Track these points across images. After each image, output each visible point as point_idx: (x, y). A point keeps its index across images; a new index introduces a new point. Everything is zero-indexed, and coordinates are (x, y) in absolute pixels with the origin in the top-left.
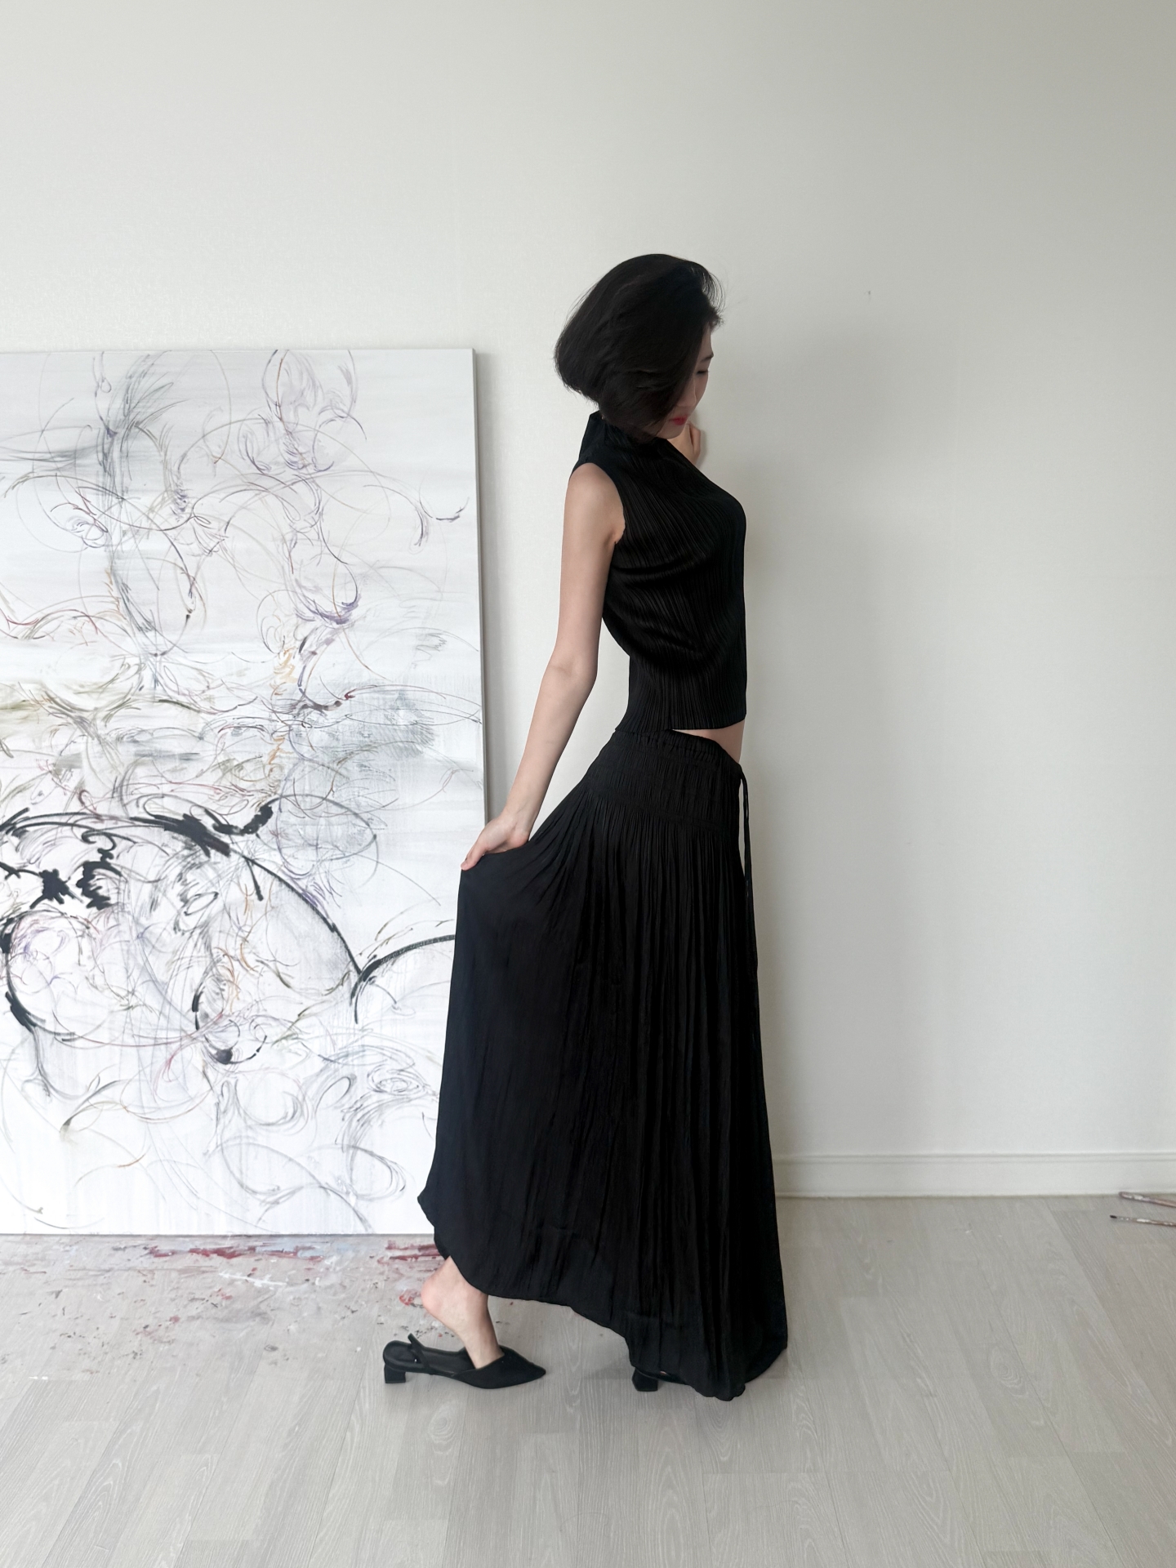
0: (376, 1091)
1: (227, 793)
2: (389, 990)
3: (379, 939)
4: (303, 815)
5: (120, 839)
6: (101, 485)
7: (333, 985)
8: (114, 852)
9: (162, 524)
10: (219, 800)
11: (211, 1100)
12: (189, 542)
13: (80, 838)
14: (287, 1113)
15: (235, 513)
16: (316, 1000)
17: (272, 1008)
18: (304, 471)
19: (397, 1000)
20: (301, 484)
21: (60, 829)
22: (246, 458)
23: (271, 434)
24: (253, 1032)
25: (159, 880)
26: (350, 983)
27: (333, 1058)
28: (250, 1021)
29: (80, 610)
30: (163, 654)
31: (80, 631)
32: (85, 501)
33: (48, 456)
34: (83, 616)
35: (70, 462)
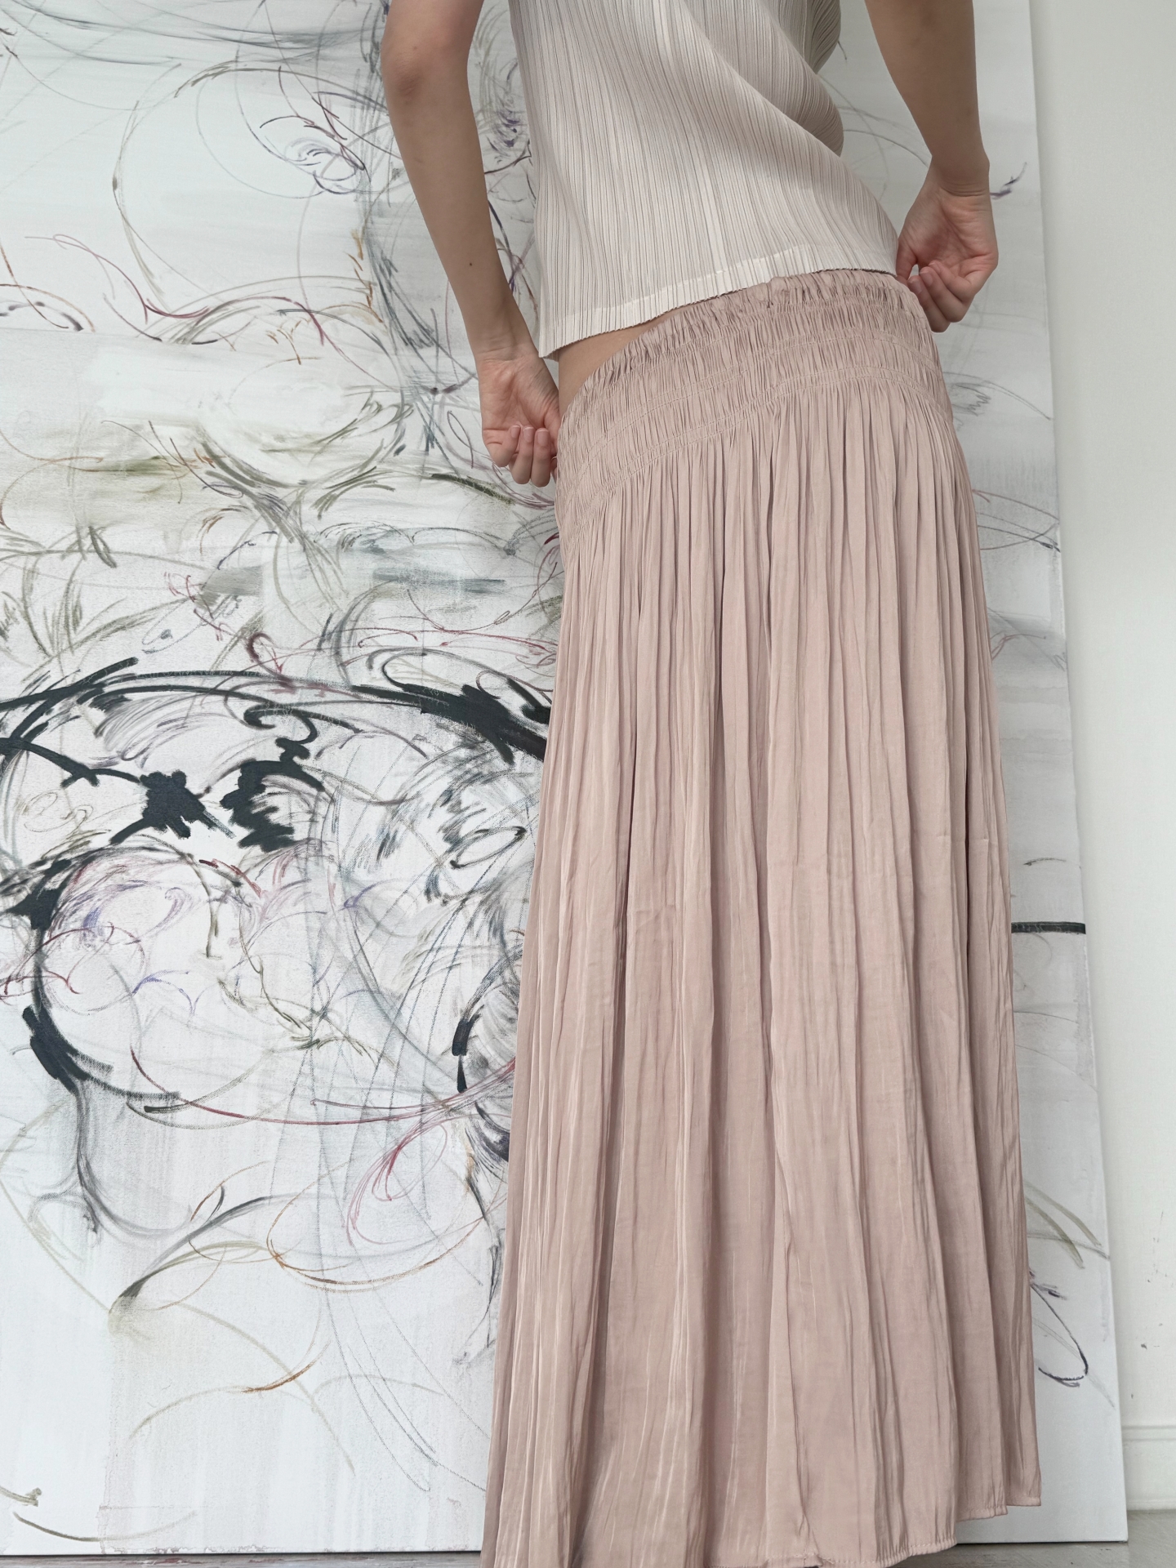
5: (325, 724)
6: (362, 91)
8: (312, 747)
10: (538, 665)
13: (242, 717)
21: (199, 700)
25: (402, 800)
29: (294, 300)
30: (449, 390)
31: (289, 337)
32: (328, 115)
33: (270, 38)
34: (299, 310)
35: (308, 51)
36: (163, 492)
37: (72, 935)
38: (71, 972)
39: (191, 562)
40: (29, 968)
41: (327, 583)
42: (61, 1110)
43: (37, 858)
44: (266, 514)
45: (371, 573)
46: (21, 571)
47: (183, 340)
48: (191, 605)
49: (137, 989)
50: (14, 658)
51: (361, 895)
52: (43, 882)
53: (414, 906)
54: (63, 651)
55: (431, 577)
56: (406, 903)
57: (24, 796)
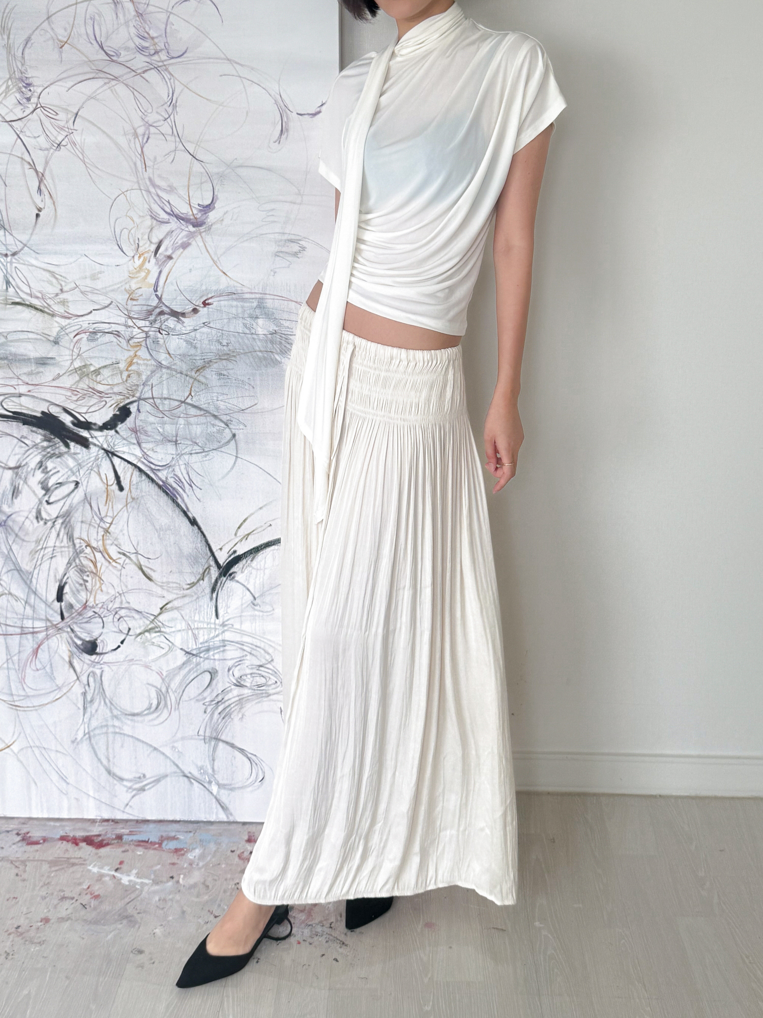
0: (237, 686)
1: (85, 395)
2: (248, 586)
3: (238, 535)
4: (161, 415)
7: (194, 580)
9: (7, 114)
10: (77, 401)
11: (78, 689)
12: (36, 135)
14: (152, 704)
15: (83, 104)
16: (177, 594)
17: (135, 600)
18: (156, 57)
19: (256, 596)
20: (153, 73)
22: (94, 42)
23: (121, 16)
24: (116, 624)
25: (20, 467)
26: (210, 578)
27: (194, 652)
28: (114, 613)
30: (14, 254)
51: (7, 520)
53: (32, 525)
55: (18, 357)
56: (27, 523)
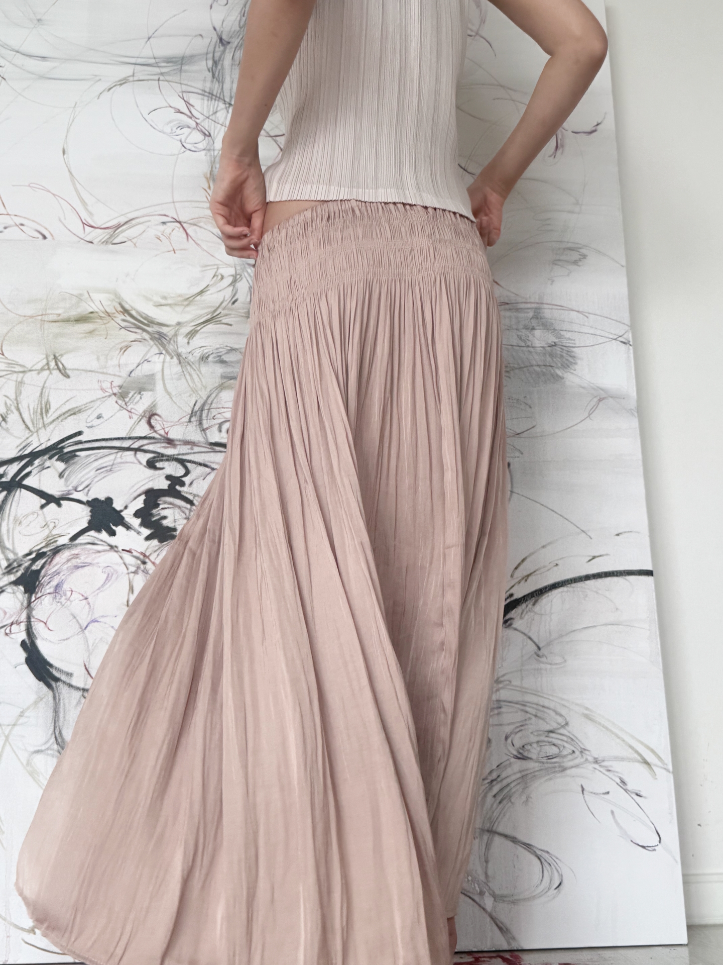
0: (518, 758)
2: (531, 634)
3: (515, 577)
5: (194, 465)
6: (207, 90)
8: (187, 480)
9: (271, 130)
13: (145, 463)
19: (541, 646)
21: (120, 454)
29: (171, 215)
31: (169, 238)
32: (188, 105)
33: (152, 61)
34: (173, 222)
35: (175, 68)
36: (97, 333)
37: (48, 596)
38: (48, 618)
39: (113, 373)
40: (24, 617)
41: (194, 382)
42: (44, 700)
43: (27, 551)
44: (157, 343)
45: (219, 375)
46: (14, 383)
47: (106, 242)
48: (114, 398)
49: (87, 627)
50: (11, 434)
52: (31, 565)
54: (40, 429)
57: (19, 515)
